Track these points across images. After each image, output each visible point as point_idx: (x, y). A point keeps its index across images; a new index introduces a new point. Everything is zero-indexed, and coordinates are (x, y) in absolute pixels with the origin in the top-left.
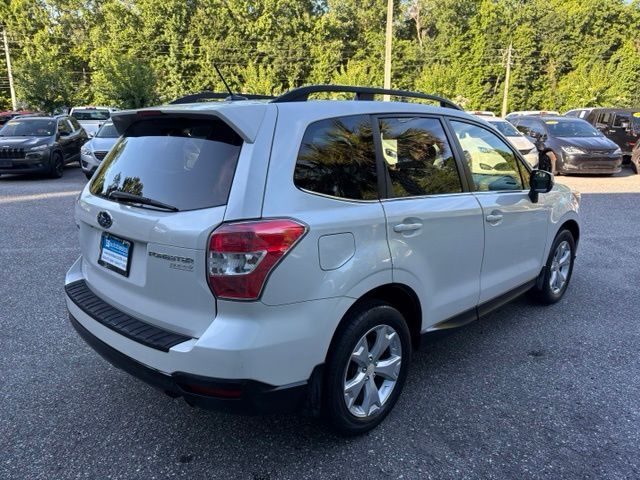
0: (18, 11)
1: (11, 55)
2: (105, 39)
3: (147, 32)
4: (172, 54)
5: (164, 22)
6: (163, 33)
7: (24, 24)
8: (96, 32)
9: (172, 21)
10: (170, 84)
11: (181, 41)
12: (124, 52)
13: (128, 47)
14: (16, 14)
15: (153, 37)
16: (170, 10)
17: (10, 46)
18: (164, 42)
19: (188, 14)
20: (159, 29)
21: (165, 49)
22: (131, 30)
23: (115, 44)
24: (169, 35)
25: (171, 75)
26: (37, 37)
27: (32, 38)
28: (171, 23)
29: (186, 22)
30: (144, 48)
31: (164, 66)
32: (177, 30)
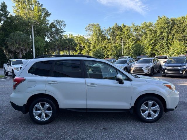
0: (126, 34)
1: (123, 45)
2: (146, 38)
3: (158, 35)
4: (165, 40)
5: (163, 31)
6: (163, 34)
7: (127, 37)
8: (144, 36)
9: (166, 30)
10: (163, 48)
11: (168, 35)
12: (151, 41)
13: (152, 39)
14: (125, 35)
15: (159, 36)
16: (165, 27)
17: (123, 43)
18: (163, 36)
19: (172, 27)
20: (162, 33)
21: (163, 39)
22: (153, 35)
23: (148, 39)
24: (165, 34)
25: (164, 46)
26: (130, 40)
27: (128, 40)
28: (165, 31)
29: (170, 30)
30: (157, 39)
31: (162, 43)
32: (167, 32)
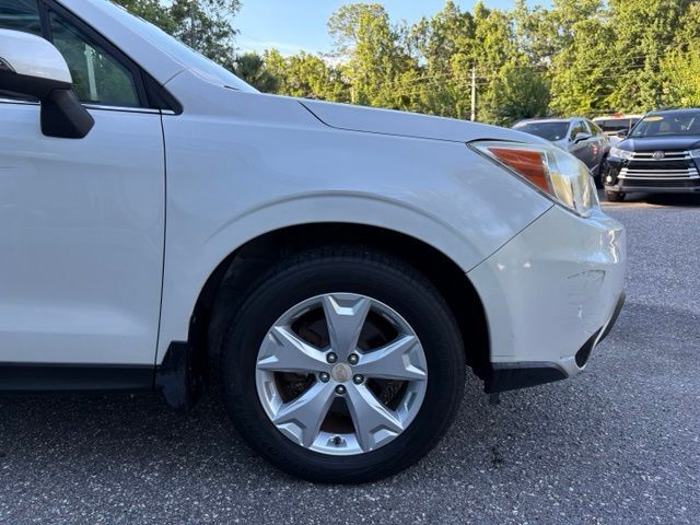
0: (490, 47)
1: (476, 89)
2: (571, 60)
3: (619, 46)
4: (647, 66)
5: (643, 31)
6: (640, 43)
7: (494, 58)
8: (563, 53)
9: (654, 27)
10: (639, 104)
11: (663, 49)
12: (590, 73)
13: (594, 66)
14: (487, 51)
15: (625, 51)
16: (652, 14)
17: (479, 81)
18: (640, 53)
19: (677, 15)
20: (636, 38)
21: (639, 63)
22: (601, 46)
23: (580, 65)
24: (648, 45)
25: (642, 93)
26: (503, 69)
27: (498, 71)
28: (650, 32)
29: (672, 25)
30: (614, 65)
31: (635, 83)
32: (658, 37)
